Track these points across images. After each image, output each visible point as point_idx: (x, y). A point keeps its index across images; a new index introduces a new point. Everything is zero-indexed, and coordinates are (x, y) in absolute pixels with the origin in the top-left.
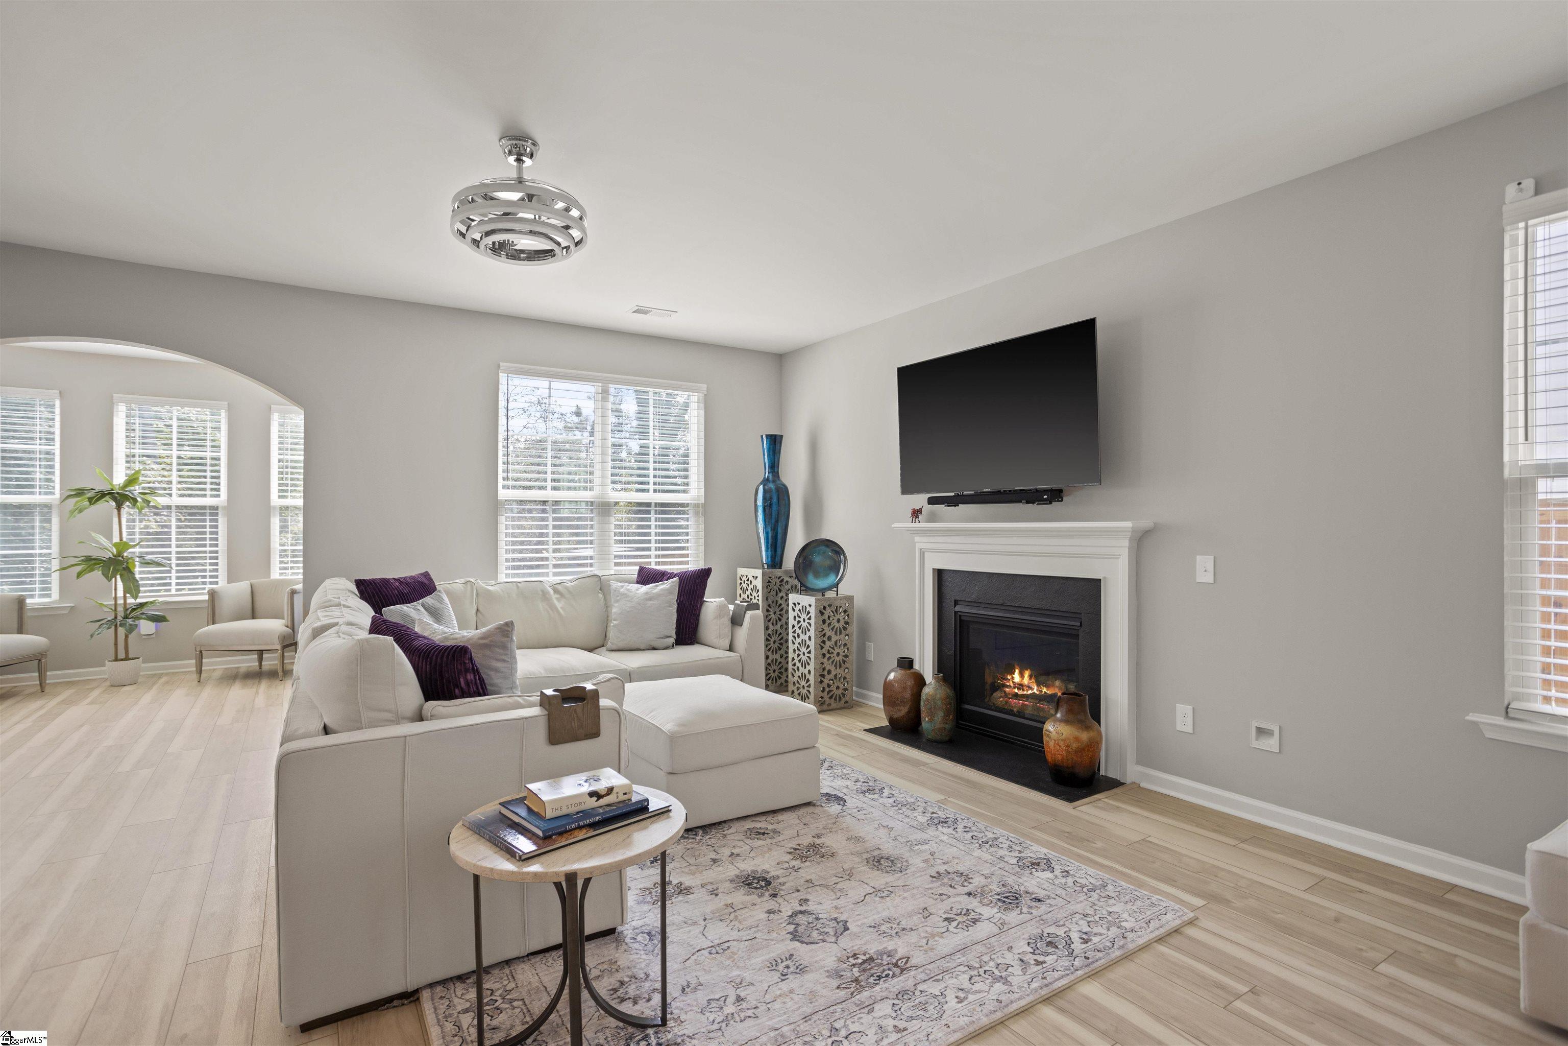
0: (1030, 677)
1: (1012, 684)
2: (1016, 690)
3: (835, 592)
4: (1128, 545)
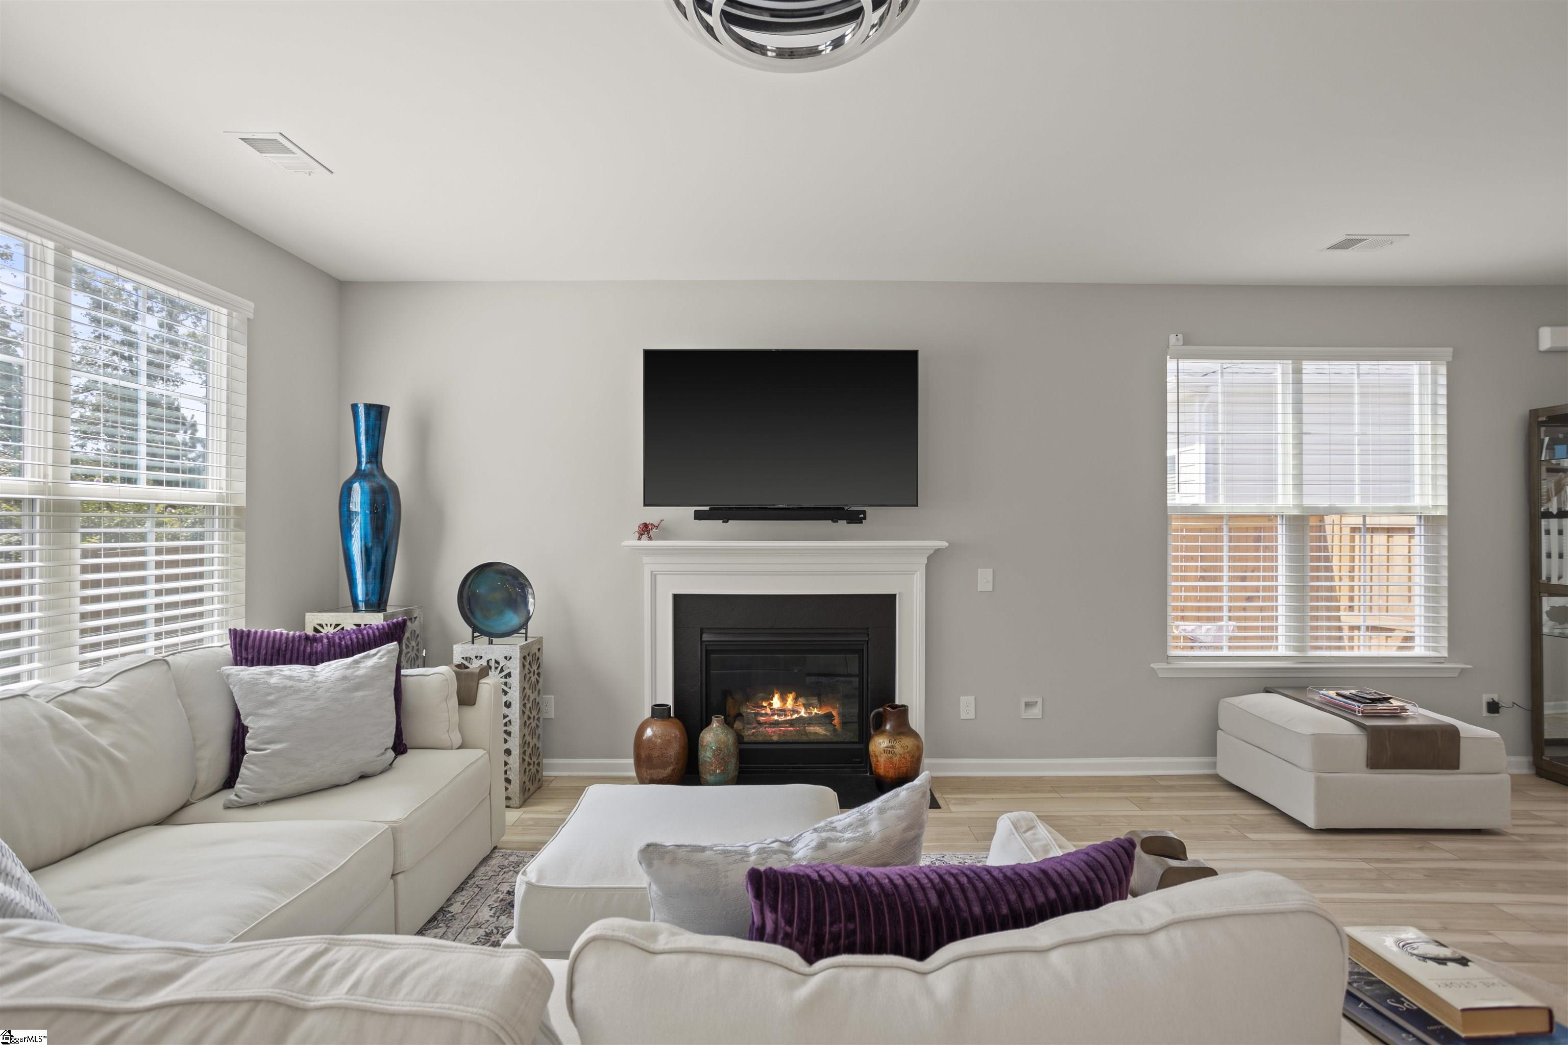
0: (796, 700)
1: (768, 712)
2: (776, 718)
3: (526, 633)
4: (926, 562)
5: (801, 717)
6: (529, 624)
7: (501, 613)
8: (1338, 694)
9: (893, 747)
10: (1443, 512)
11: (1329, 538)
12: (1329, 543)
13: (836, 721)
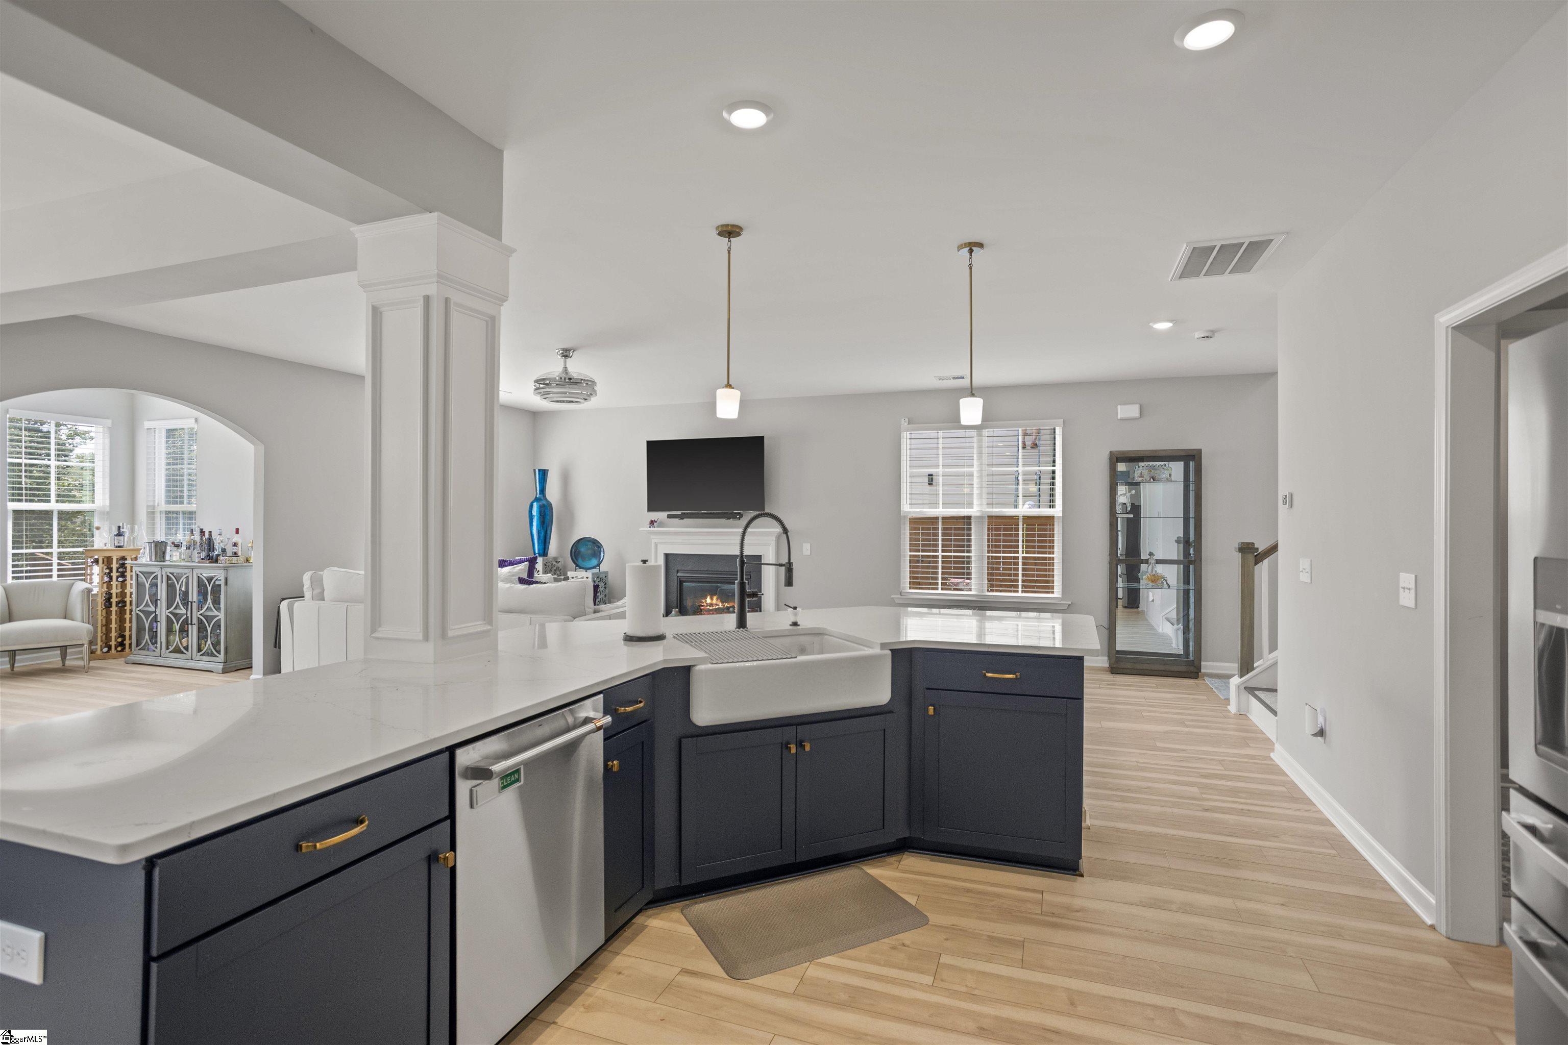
2: (708, 607)
3: (599, 569)
4: (775, 539)
5: (720, 607)
6: (601, 565)
7: (590, 559)
10: (1060, 514)
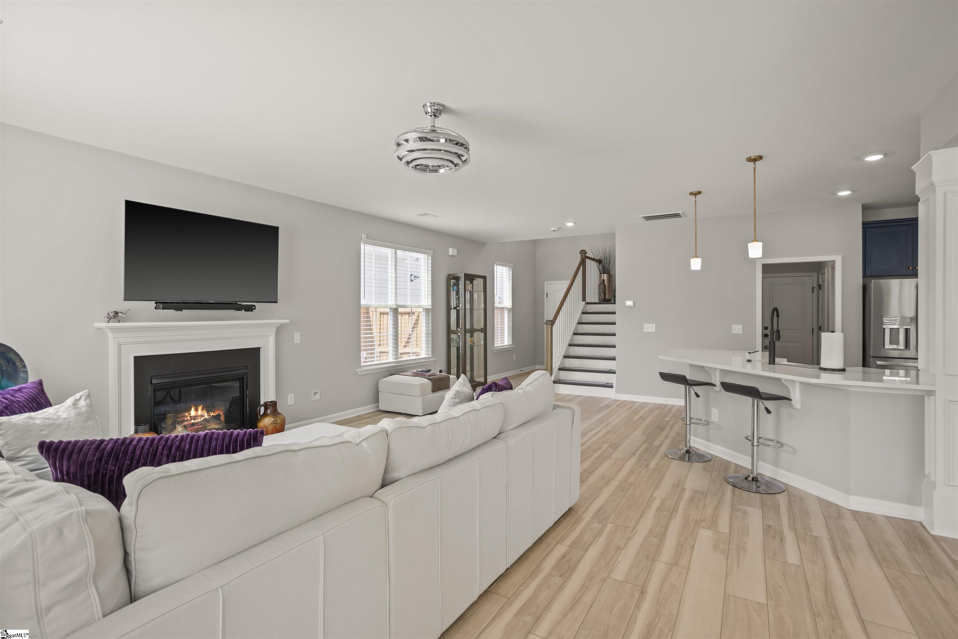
0: (203, 409)
1: (189, 418)
2: (192, 421)
4: (276, 330)
5: (206, 418)
8: (417, 371)
9: (276, 420)
10: (430, 307)
11: (371, 317)
12: (371, 319)
13: (222, 418)
